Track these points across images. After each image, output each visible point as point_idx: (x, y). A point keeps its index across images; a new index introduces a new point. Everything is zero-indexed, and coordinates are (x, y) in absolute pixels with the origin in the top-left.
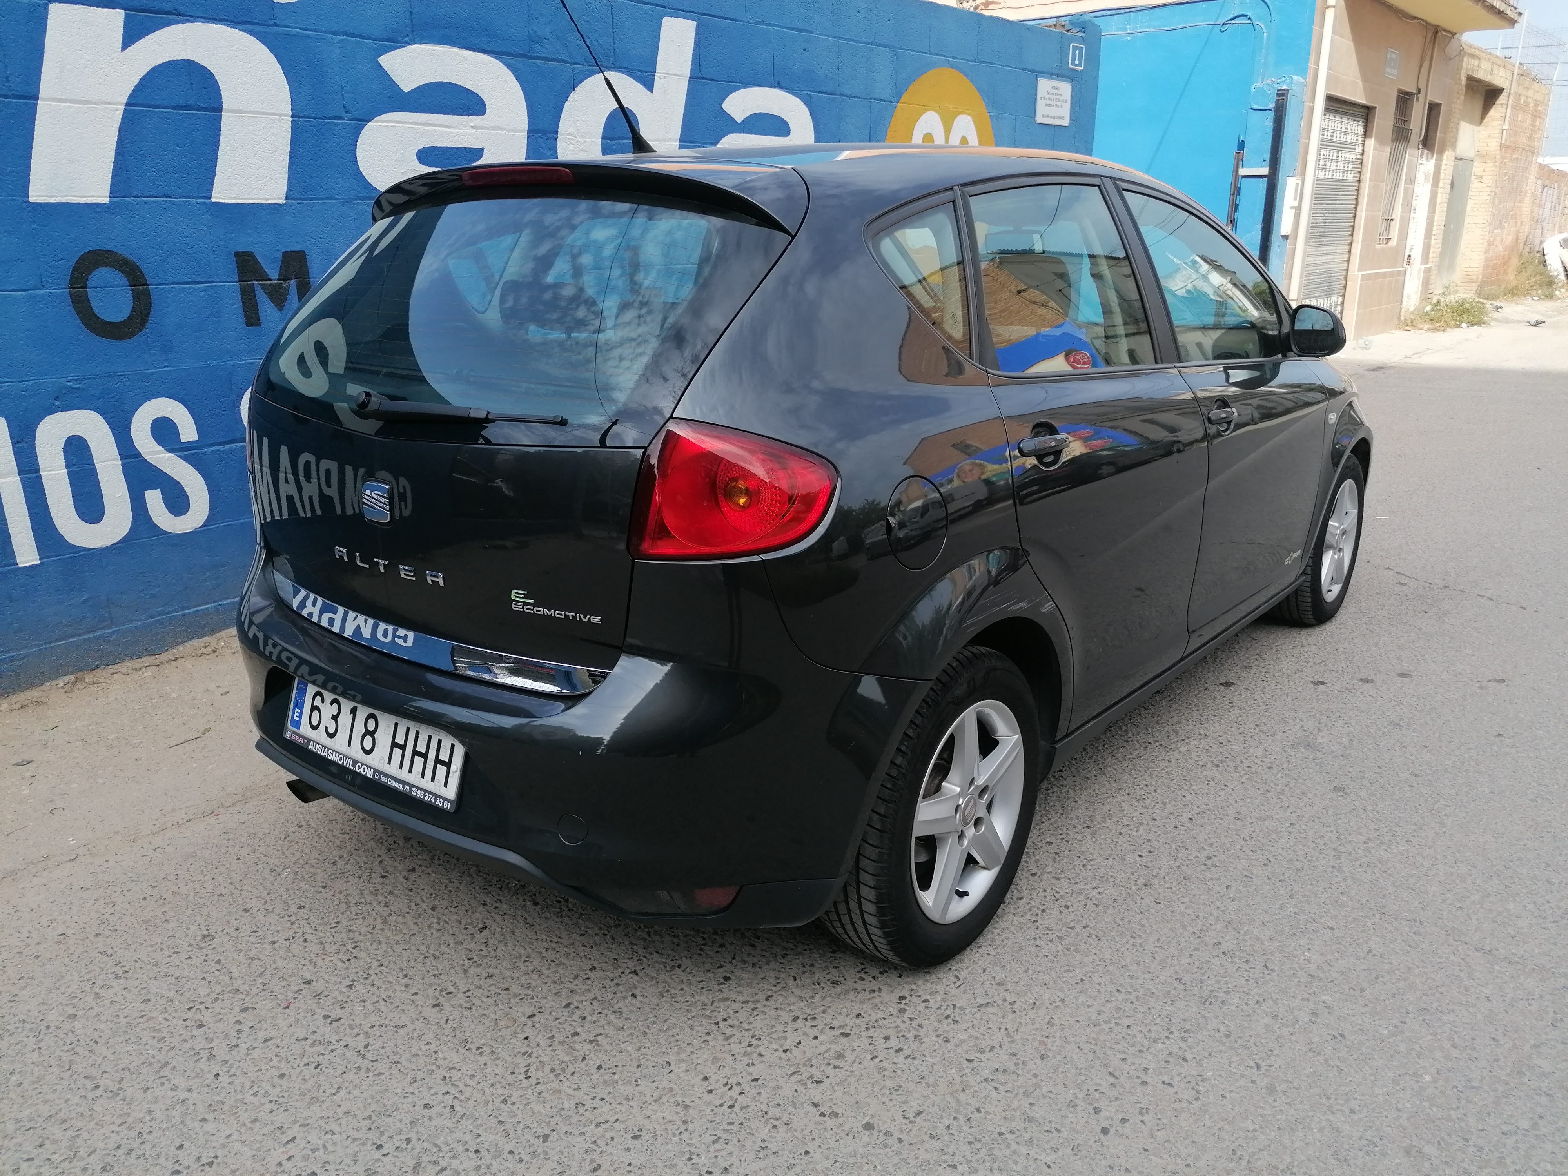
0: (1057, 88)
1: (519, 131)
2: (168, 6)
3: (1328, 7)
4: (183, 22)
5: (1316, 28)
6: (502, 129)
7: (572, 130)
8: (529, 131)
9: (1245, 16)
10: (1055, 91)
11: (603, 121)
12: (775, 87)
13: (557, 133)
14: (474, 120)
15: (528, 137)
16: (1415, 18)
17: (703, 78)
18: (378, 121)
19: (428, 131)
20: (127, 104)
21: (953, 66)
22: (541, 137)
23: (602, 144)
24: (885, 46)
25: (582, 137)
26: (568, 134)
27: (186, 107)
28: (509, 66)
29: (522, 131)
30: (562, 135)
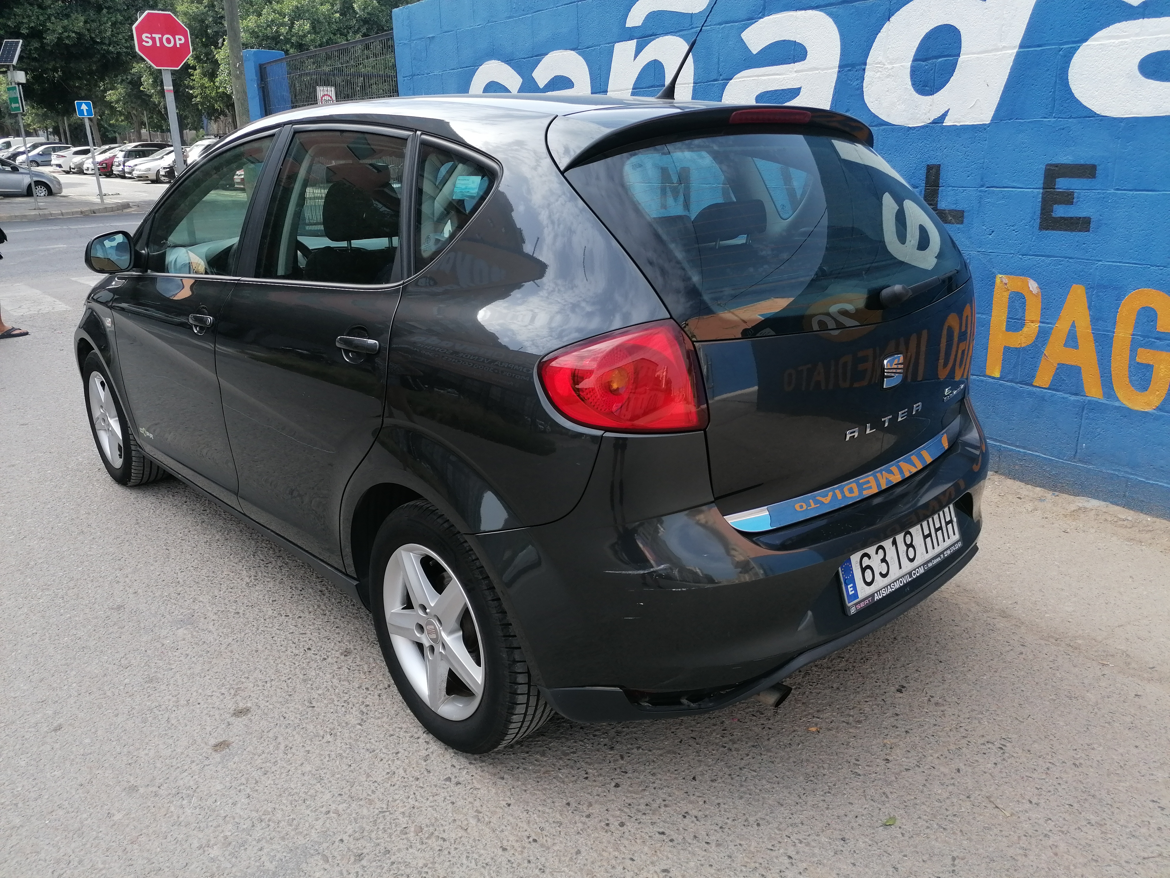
1: (831, 68)
2: (650, 33)
4: (654, 39)
6: (817, 69)
7: (880, 58)
8: (840, 67)
11: (916, 44)
13: (865, 64)
14: (798, 66)
18: (736, 79)
19: (764, 80)
20: (633, 89)
22: (850, 70)
23: (912, 67)
25: (891, 63)
26: (877, 63)
27: (652, 87)
28: (830, 15)
29: (835, 67)
30: (870, 65)
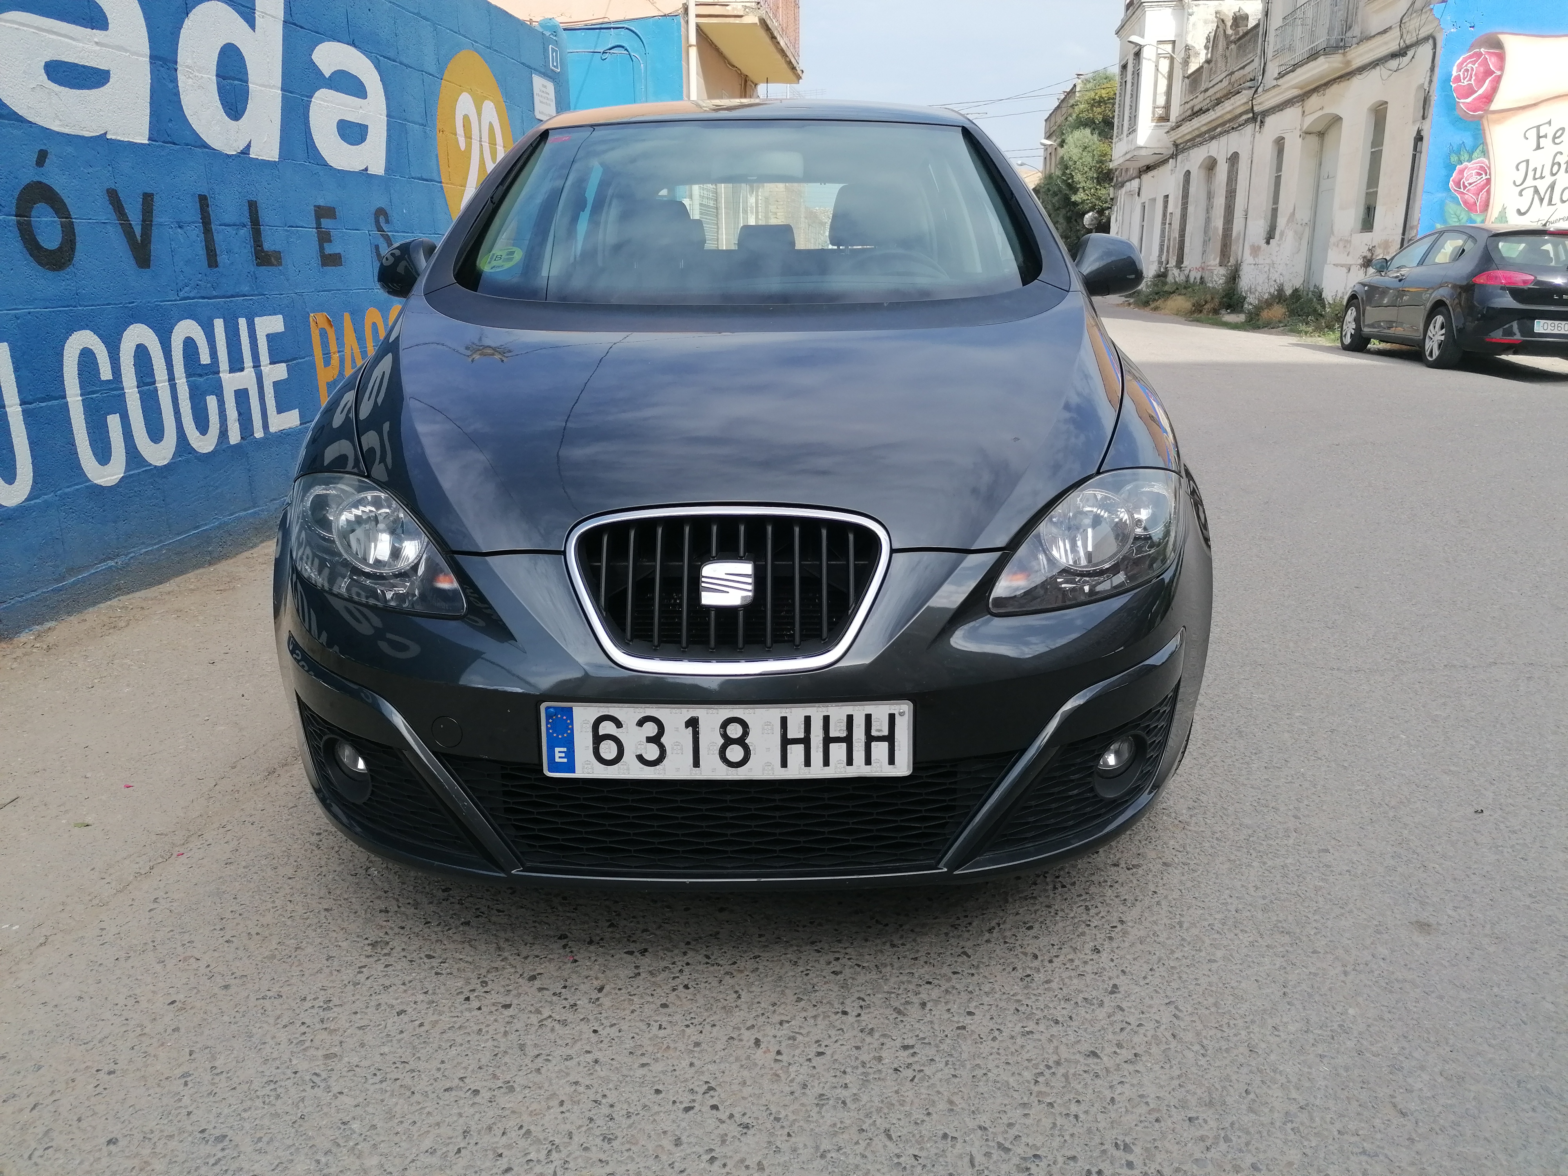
0: (545, 87)
3: (690, 46)
5: (684, 64)
6: (125, 50)
7: (189, 61)
8: (151, 58)
9: (623, 47)
10: (544, 89)
12: (350, 45)
13: (176, 64)
14: (98, 35)
15: (151, 63)
16: (734, 66)
17: (295, 24)
21: (476, 50)
22: (161, 66)
23: (218, 83)
24: (427, 20)
25: (198, 71)
26: (187, 66)
29: (146, 56)
